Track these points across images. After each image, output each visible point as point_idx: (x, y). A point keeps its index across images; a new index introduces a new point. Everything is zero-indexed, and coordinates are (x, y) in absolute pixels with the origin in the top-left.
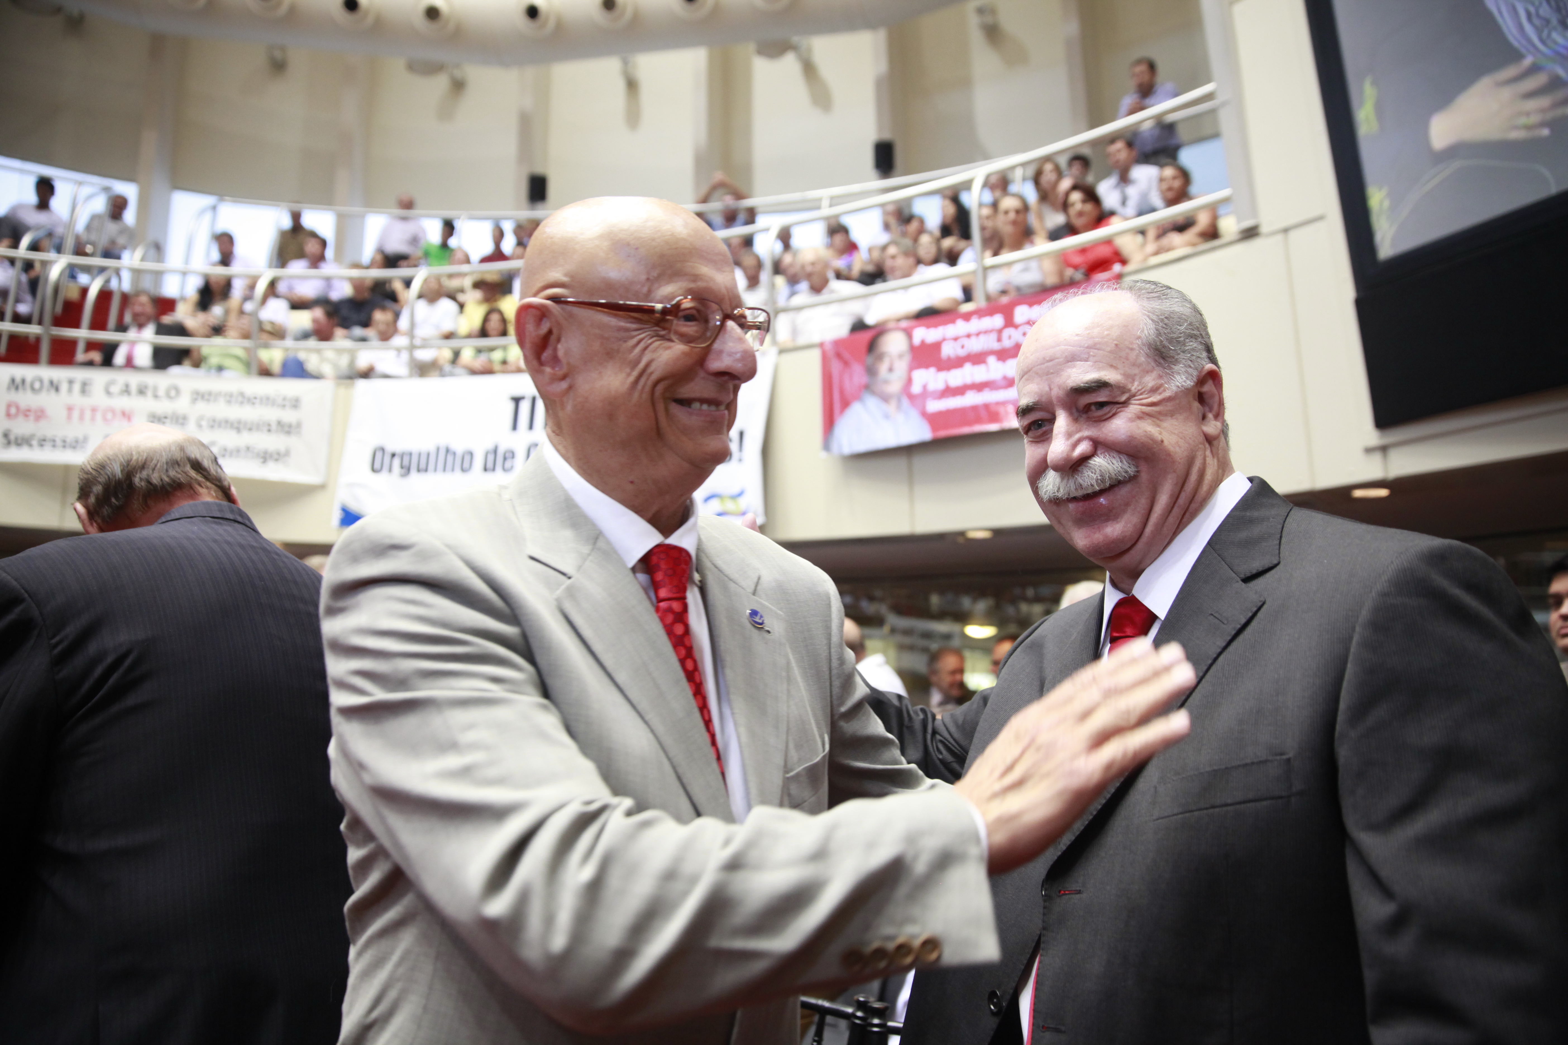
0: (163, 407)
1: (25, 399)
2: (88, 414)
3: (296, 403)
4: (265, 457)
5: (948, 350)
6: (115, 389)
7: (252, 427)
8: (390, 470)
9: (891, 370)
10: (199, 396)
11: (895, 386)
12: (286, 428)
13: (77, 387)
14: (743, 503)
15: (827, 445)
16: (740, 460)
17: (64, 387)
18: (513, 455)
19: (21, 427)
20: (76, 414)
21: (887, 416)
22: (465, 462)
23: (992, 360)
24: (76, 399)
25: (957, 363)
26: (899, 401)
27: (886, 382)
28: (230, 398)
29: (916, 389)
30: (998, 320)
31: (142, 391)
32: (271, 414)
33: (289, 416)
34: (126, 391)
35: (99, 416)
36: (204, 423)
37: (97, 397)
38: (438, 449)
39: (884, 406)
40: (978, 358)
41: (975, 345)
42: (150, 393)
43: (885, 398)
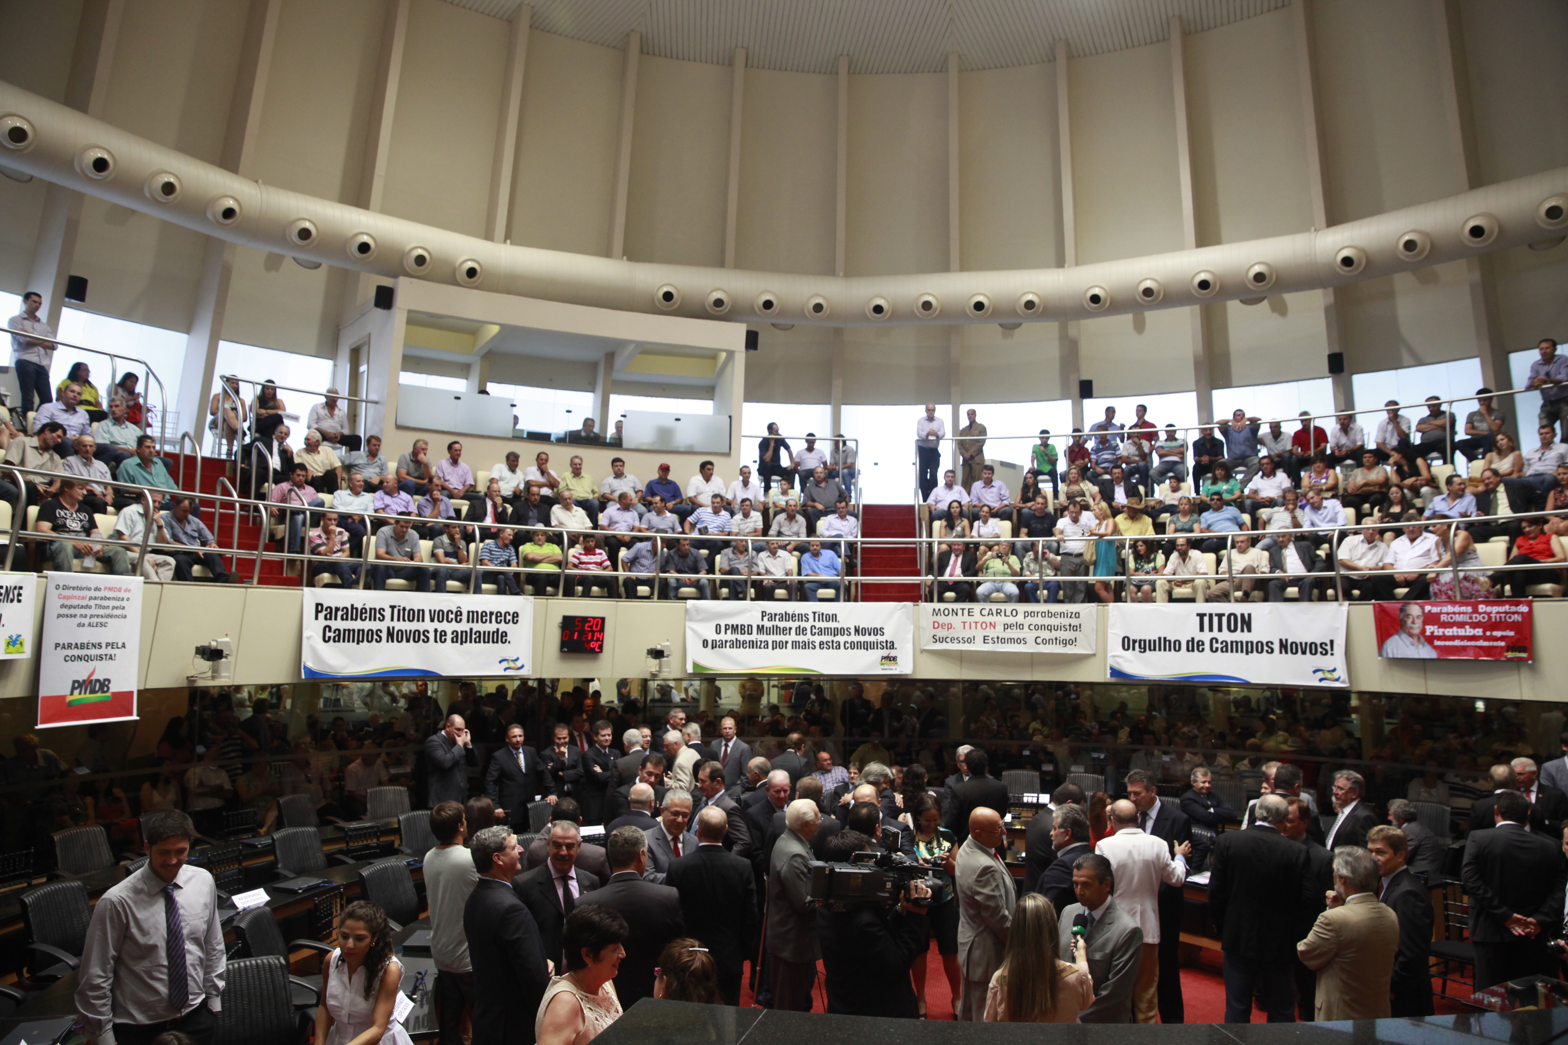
0: (1011, 620)
1: (942, 619)
2: (973, 625)
3: (1077, 615)
4: (1065, 643)
5: (1443, 618)
6: (985, 612)
7: (1057, 628)
8: (1134, 649)
9: (1413, 622)
10: (1027, 614)
11: (1416, 630)
12: (1075, 628)
13: (966, 612)
14: (1336, 675)
15: (1380, 653)
16: (1332, 654)
17: (960, 612)
18: (1203, 644)
19: (941, 633)
20: (967, 625)
21: (1413, 644)
22: (1176, 646)
23: (1467, 627)
24: (966, 618)
25: (1449, 625)
26: (1419, 639)
27: (1411, 628)
28: (1044, 614)
29: (1428, 633)
30: (1469, 609)
31: (998, 613)
32: (1066, 621)
33: (1074, 622)
34: (990, 613)
35: (979, 625)
36: (1032, 627)
37: (977, 617)
38: (1160, 639)
39: (1411, 639)
40: (1461, 625)
41: (1459, 618)
42: (1002, 614)
43: (1411, 635)
